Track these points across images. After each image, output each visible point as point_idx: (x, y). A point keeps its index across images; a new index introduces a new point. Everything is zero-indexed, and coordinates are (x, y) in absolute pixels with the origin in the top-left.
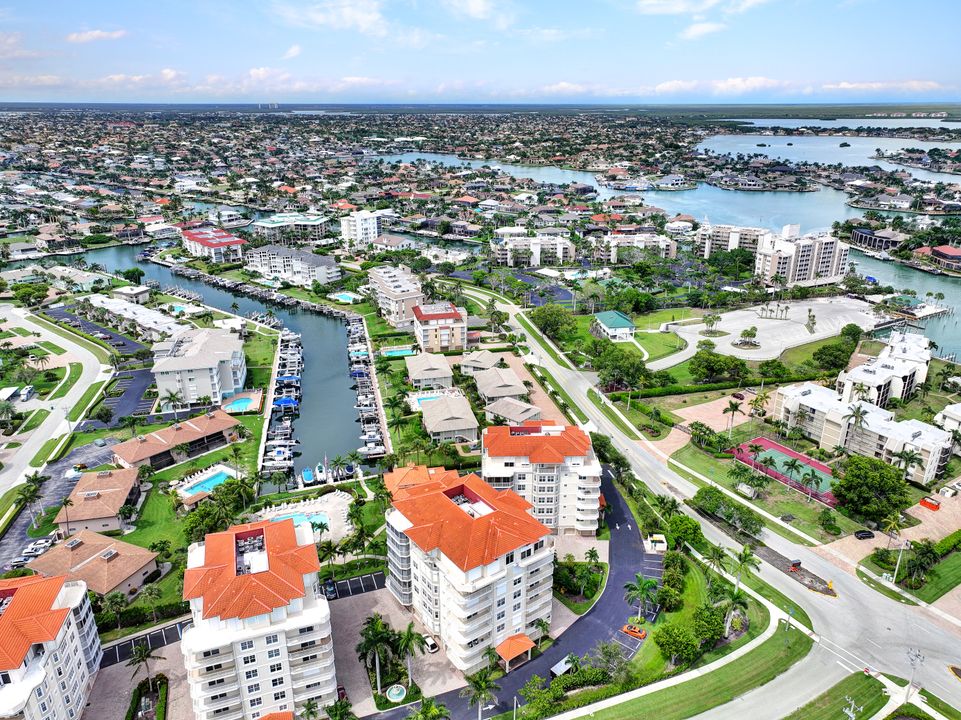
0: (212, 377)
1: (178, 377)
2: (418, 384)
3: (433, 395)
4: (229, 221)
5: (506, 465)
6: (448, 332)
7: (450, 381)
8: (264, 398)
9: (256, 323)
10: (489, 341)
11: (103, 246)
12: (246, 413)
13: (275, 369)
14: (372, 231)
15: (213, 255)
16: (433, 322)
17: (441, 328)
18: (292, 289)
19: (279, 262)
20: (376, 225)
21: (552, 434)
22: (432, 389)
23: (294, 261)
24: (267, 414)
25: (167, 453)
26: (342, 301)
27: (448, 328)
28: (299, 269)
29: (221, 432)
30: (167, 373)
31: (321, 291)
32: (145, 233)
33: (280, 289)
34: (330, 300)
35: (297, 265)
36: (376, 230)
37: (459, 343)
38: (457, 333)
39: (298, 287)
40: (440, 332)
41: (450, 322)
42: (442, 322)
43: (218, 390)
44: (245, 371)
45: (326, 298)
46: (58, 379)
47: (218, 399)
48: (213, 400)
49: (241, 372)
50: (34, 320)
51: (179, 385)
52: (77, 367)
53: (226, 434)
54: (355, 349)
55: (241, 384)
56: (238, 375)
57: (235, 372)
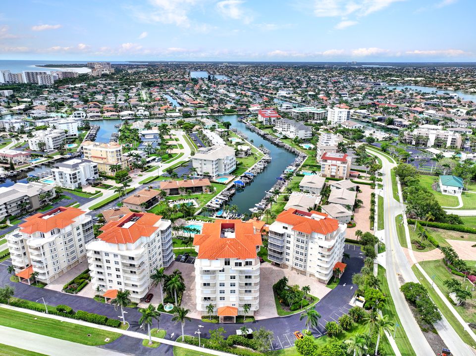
0: (213, 165)
1: (200, 162)
2: (302, 189)
4: (286, 109)
5: (284, 227)
6: (335, 167)
8: (233, 179)
9: (259, 150)
10: (363, 178)
11: (230, 114)
12: (221, 183)
13: (250, 169)
14: (343, 118)
15: (264, 121)
16: (329, 162)
17: (332, 165)
18: (287, 139)
19: (286, 126)
20: (346, 116)
21: (316, 219)
22: (309, 192)
24: (229, 186)
25: (177, 189)
26: (304, 147)
27: (336, 165)
28: (293, 131)
29: (202, 187)
30: (197, 159)
31: (298, 141)
32: (248, 111)
33: (282, 138)
34: (299, 146)
35: (292, 129)
36: (346, 118)
37: (341, 175)
38: (341, 169)
39: (290, 139)
40: (333, 167)
41: (339, 163)
42: (334, 162)
43: (214, 171)
44: (235, 167)
45: (297, 145)
46: (172, 157)
47: (214, 175)
48: (212, 175)
49: (230, 166)
50: (184, 136)
51: (200, 166)
52: (182, 154)
53: (204, 188)
54: (290, 168)
55: (227, 172)
56: (227, 167)
57: (225, 166)
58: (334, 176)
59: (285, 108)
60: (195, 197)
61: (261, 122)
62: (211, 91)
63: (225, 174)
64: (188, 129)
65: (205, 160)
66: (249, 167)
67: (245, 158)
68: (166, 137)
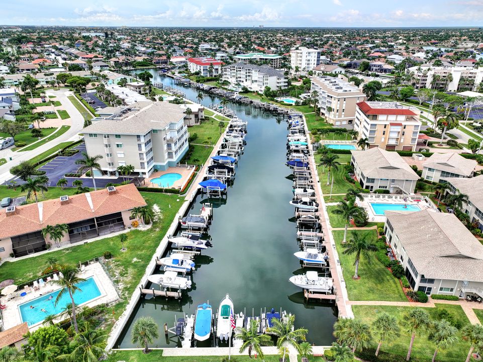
0: (140, 145)
1: (105, 141)
2: (370, 184)
3: (390, 201)
6: (399, 129)
7: (413, 186)
8: (194, 176)
9: (215, 112)
10: (436, 145)
11: (145, 68)
12: (167, 191)
13: (217, 147)
14: (312, 62)
15: (202, 71)
16: (382, 118)
17: (392, 124)
18: (249, 93)
20: (316, 59)
22: (387, 192)
24: (189, 196)
25: (38, 234)
26: (285, 102)
27: (400, 125)
28: (256, 79)
29: (119, 214)
30: (95, 135)
31: (270, 95)
32: (170, 62)
33: (240, 93)
34: (277, 101)
35: (256, 76)
36: (316, 62)
38: (409, 131)
39: (254, 92)
40: (390, 128)
41: (401, 119)
43: (145, 160)
44: (186, 145)
45: (273, 100)
46: (42, 136)
47: (146, 170)
48: (140, 171)
49: (178, 145)
50: (71, 98)
51: (107, 150)
52: (65, 129)
53: (126, 217)
55: (176, 158)
56: (174, 148)
57: (169, 146)
58: (394, 147)
63: (170, 165)
64: (78, 86)
65: (118, 136)
66: (215, 143)
67: (198, 126)
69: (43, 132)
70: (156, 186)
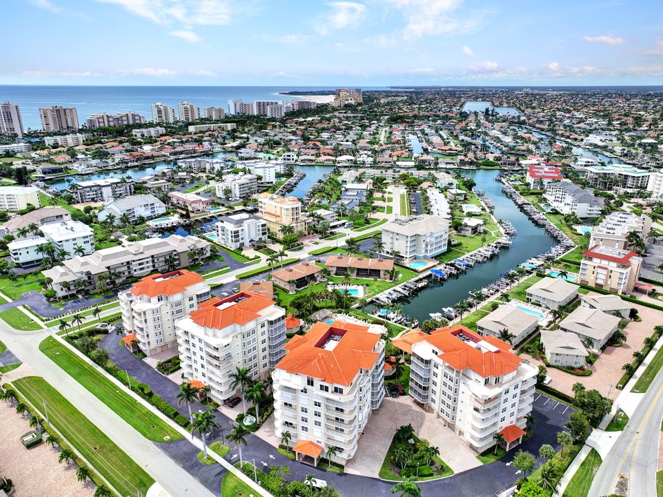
0: (407, 242)
2: (530, 298)
5: (433, 351)
6: (605, 272)
7: (556, 305)
8: (434, 266)
10: (660, 297)
11: (489, 168)
12: (412, 269)
13: (468, 255)
15: (532, 184)
17: (599, 267)
18: (557, 216)
19: (560, 194)
22: (540, 306)
23: (567, 195)
24: (421, 276)
25: (345, 269)
27: (606, 269)
28: (569, 202)
29: (379, 271)
30: (387, 231)
32: (519, 165)
33: (549, 213)
34: (572, 229)
35: (569, 199)
37: (615, 286)
38: (615, 276)
39: (563, 215)
40: (600, 271)
41: (612, 265)
42: (604, 263)
43: (408, 251)
44: (445, 249)
45: (570, 226)
46: (369, 223)
47: (408, 256)
48: (405, 256)
49: (434, 247)
50: (402, 196)
51: (391, 241)
52: (385, 221)
53: (382, 273)
54: (531, 261)
55: (429, 254)
56: (429, 248)
57: (427, 245)
58: (602, 286)
59: (584, 164)
60: (365, 283)
61: (528, 185)
62: (479, 132)
63: (425, 257)
64: (412, 185)
65: (398, 234)
66: (468, 251)
67: (471, 237)
68: (377, 195)
69: (371, 221)
70: (408, 266)
